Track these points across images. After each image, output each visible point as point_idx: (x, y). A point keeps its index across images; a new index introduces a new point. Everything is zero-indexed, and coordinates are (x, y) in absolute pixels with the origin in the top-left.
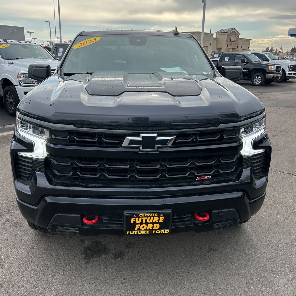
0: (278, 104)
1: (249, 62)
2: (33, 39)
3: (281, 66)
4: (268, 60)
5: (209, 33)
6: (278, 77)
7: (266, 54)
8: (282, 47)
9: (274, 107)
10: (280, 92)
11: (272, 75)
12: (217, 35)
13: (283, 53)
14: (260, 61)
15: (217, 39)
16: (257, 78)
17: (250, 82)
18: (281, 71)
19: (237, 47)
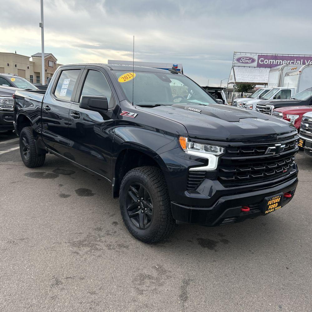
5: (15, 53)
12: (33, 58)
15: (33, 63)
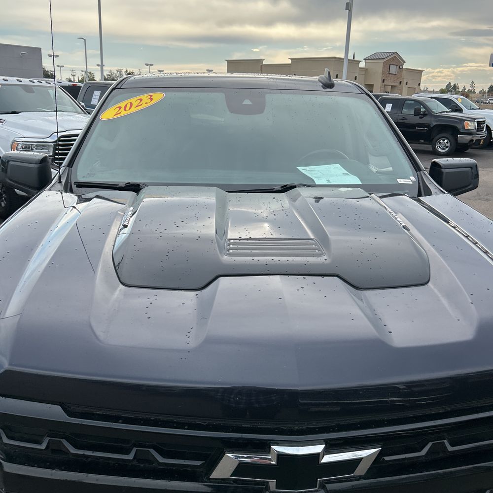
0: (487, 194)
1: (428, 113)
2: (58, 66)
3: (484, 121)
4: (460, 110)
5: (352, 59)
6: (480, 140)
7: (457, 99)
8: (473, 82)
9: (483, 202)
10: (485, 169)
11: (468, 137)
12: (366, 63)
13: (474, 92)
14: (447, 112)
16: (441, 141)
17: (429, 147)
18: (485, 130)
19: (400, 83)
